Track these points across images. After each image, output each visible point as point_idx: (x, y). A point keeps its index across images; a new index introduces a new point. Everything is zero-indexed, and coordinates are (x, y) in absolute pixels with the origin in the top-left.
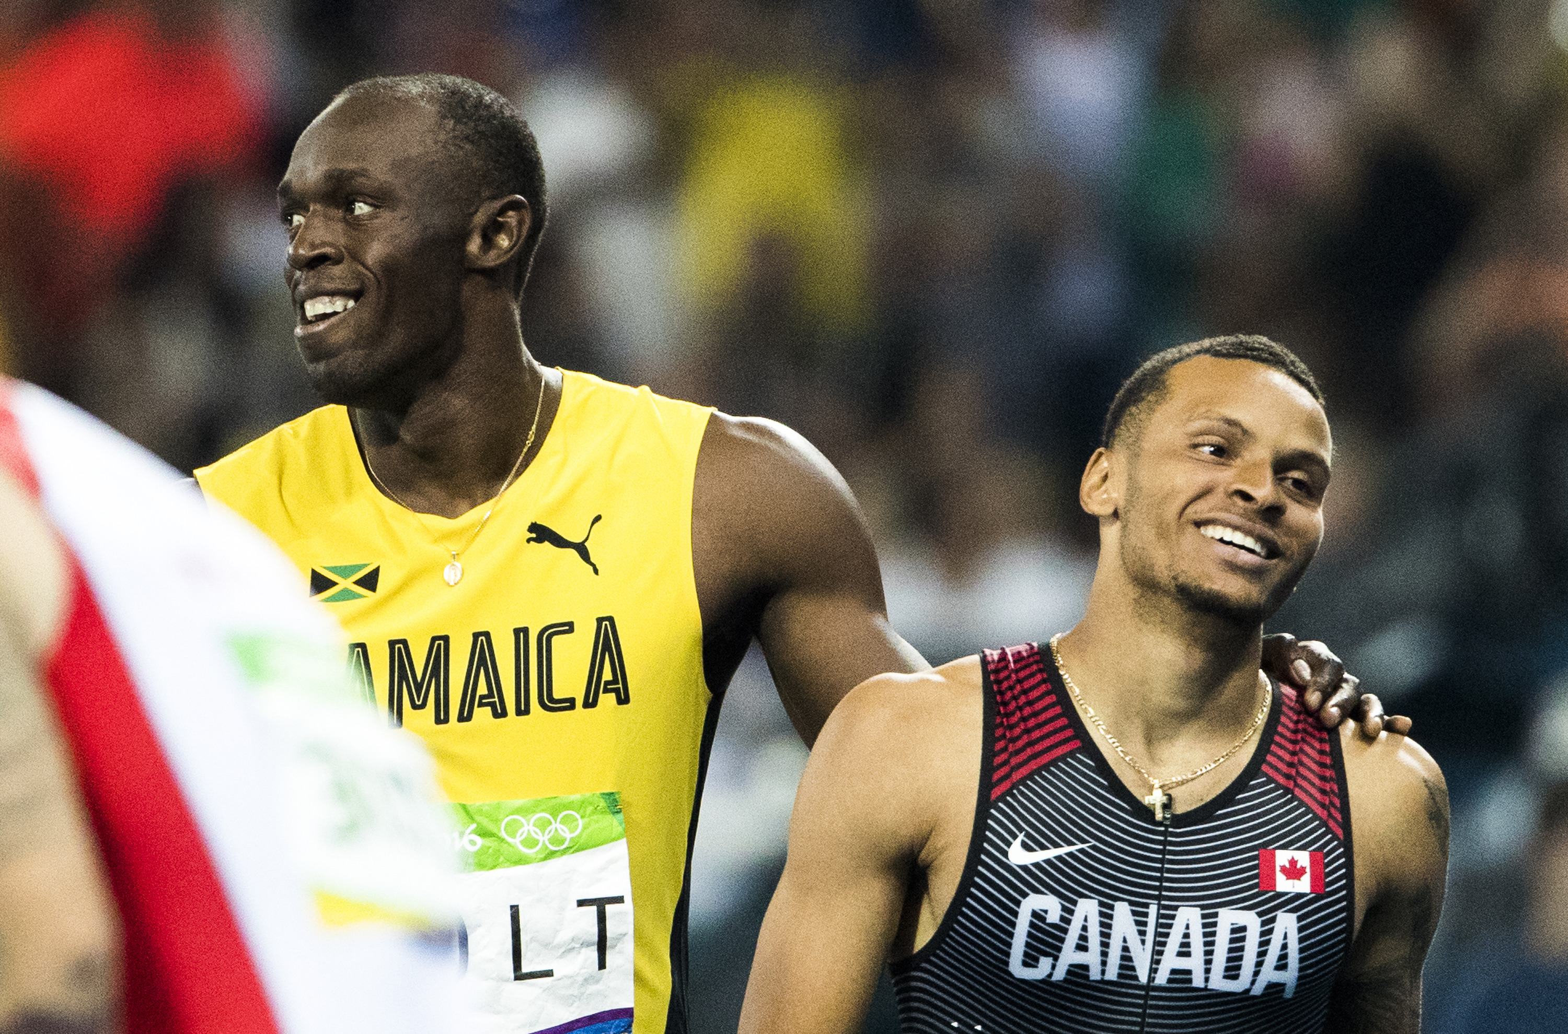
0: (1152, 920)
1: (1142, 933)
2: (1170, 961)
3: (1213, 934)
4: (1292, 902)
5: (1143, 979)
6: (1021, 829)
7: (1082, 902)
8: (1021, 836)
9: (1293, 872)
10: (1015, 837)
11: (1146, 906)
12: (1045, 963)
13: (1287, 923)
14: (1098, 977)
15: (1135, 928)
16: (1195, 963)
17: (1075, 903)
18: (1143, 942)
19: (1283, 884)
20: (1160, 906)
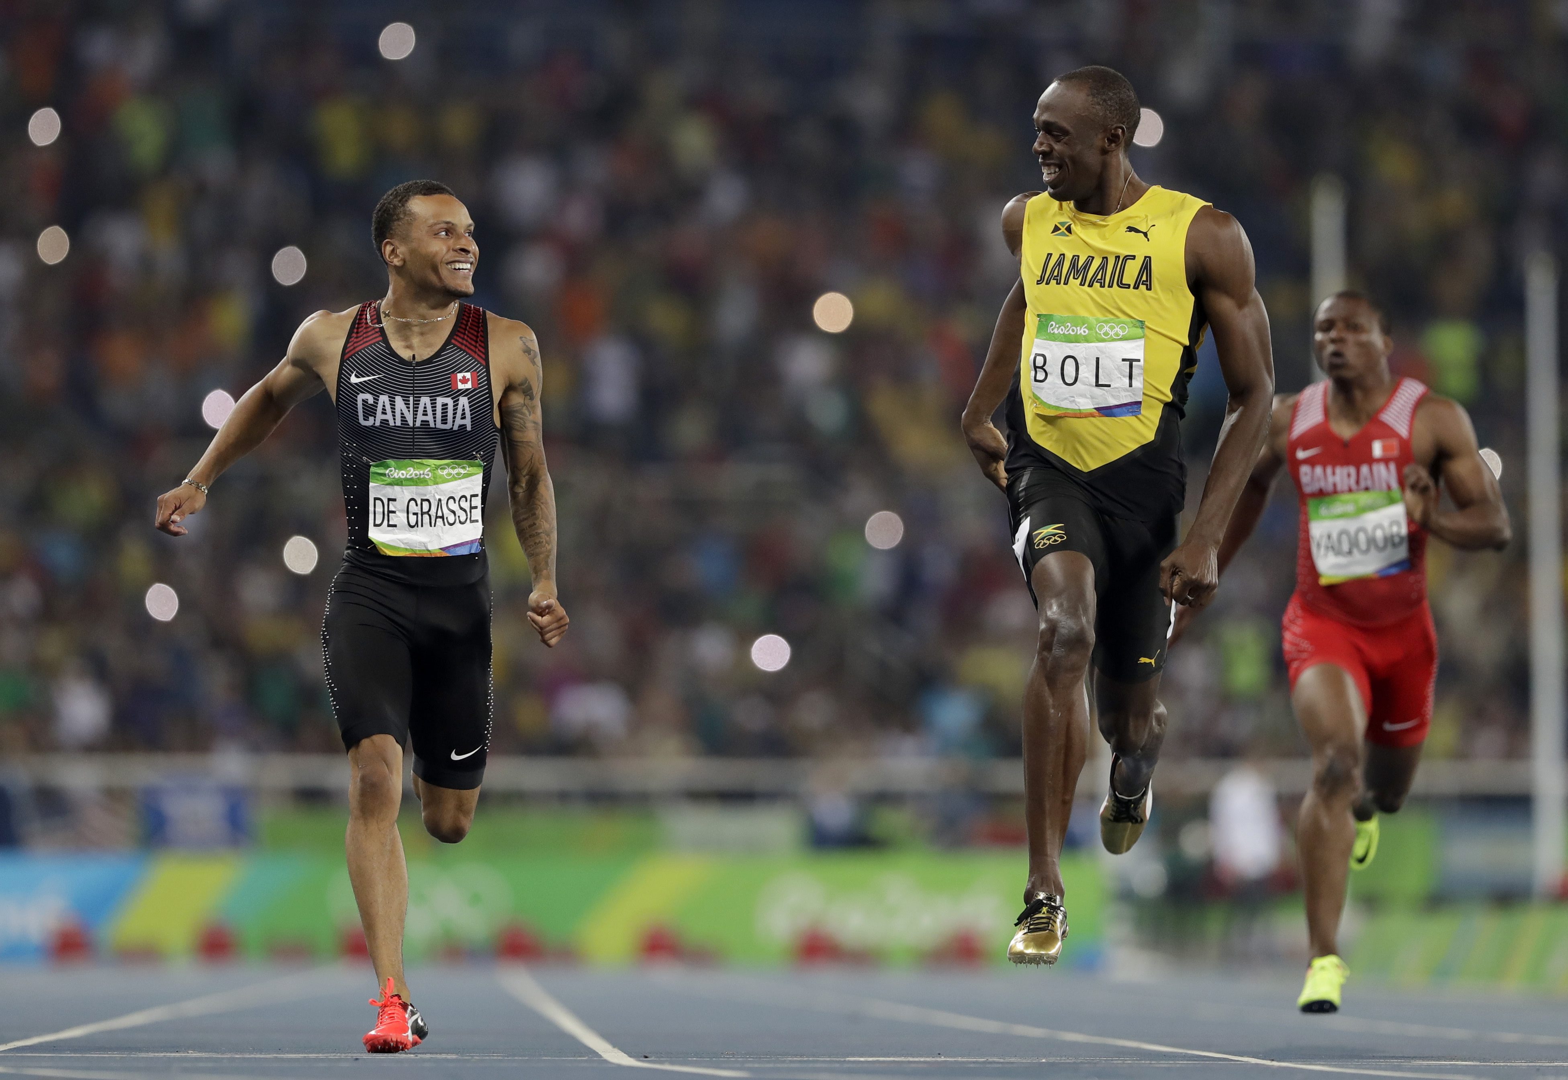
0: (411, 402)
1: (408, 408)
2: (420, 417)
3: (435, 407)
4: (465, 393)
5: (411, 425)
6: (355, 370)
7: (381, 396)
8: (355, 372)
9: (464, 381)
10: (353, 373)
11: (409, 397)
12: (371, 419)
13: (464, 401)
14: (394, 425)
15: (405, 406)
16: (430, 418)
17: (379, 397)
18: (409, 411)
19: (461, 386)
20: (414, 397)
